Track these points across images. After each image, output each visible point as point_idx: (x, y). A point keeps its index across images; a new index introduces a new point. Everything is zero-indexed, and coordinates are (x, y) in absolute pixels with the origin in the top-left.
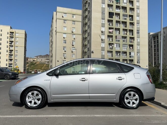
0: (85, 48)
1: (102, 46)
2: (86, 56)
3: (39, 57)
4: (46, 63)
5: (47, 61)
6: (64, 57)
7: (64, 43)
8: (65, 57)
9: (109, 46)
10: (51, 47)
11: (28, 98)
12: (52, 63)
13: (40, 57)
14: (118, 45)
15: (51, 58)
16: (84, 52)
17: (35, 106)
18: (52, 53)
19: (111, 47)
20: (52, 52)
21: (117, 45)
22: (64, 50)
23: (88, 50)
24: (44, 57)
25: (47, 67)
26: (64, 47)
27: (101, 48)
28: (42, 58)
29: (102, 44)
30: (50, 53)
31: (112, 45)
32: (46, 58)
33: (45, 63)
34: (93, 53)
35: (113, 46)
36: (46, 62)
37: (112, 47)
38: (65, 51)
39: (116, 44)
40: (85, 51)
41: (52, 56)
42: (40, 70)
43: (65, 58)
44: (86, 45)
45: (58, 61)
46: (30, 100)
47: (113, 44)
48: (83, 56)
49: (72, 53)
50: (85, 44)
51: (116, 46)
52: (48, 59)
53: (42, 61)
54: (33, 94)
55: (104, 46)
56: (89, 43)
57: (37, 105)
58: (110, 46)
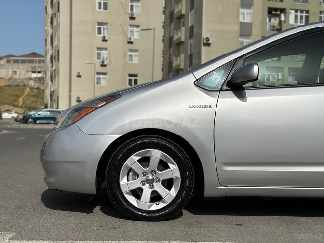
0: (178, 28)
1: (241, 20)
2: (182, 56)
3: (5, 60)
4: (32, 83)
5: (34, 75)
6: (98, 62)
7: (100, 8)
8: (103, 62)
9: (270, 20)
10: (52, 22)
11: (126, 177)
12: (55, 83)
13: (8, 62)
14: (302, 17)
15: (50, 65)
16: (174, 43)
17: (154, 207)
18: (58, 46)
19: (275, 21)
20: (55, 43)
21: (299, 14)
22: (99, 33)
23: (188, 33)
24: (24, 62)
25: (34, 96)
26: (99, 24)
27: (237, 28)
28: (15, 67)
29: (241, 10)
30: (49, 46)
31: (279, 16)
32: (29, 66)
33: (25, 82)
34: (207, 44)
35: (283, 18)
36: (31, 79)
37: (280, 22)
38: (104, 37)
39: (296, 11)
40: (176, 38)
41: (55, 58)
42: (11, 108)
43: (103, 65)
44: (181, 17)
45: (79, 76)
46: (136, 184)
47: (283, 11)
48: (167, 56)
49: (130, 46)
50: (176, 11)
51: (296, 17)
52: (37, 69)
53: (16, 76)
54: (145, 161)
55: (248, 19)
56: (192, 7)
57: (161, 205)
58: (273, 20)
